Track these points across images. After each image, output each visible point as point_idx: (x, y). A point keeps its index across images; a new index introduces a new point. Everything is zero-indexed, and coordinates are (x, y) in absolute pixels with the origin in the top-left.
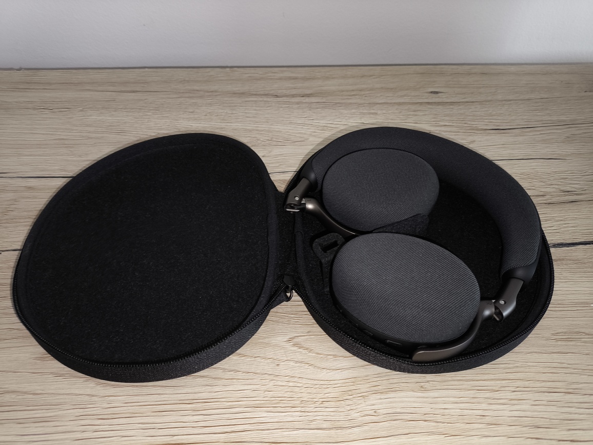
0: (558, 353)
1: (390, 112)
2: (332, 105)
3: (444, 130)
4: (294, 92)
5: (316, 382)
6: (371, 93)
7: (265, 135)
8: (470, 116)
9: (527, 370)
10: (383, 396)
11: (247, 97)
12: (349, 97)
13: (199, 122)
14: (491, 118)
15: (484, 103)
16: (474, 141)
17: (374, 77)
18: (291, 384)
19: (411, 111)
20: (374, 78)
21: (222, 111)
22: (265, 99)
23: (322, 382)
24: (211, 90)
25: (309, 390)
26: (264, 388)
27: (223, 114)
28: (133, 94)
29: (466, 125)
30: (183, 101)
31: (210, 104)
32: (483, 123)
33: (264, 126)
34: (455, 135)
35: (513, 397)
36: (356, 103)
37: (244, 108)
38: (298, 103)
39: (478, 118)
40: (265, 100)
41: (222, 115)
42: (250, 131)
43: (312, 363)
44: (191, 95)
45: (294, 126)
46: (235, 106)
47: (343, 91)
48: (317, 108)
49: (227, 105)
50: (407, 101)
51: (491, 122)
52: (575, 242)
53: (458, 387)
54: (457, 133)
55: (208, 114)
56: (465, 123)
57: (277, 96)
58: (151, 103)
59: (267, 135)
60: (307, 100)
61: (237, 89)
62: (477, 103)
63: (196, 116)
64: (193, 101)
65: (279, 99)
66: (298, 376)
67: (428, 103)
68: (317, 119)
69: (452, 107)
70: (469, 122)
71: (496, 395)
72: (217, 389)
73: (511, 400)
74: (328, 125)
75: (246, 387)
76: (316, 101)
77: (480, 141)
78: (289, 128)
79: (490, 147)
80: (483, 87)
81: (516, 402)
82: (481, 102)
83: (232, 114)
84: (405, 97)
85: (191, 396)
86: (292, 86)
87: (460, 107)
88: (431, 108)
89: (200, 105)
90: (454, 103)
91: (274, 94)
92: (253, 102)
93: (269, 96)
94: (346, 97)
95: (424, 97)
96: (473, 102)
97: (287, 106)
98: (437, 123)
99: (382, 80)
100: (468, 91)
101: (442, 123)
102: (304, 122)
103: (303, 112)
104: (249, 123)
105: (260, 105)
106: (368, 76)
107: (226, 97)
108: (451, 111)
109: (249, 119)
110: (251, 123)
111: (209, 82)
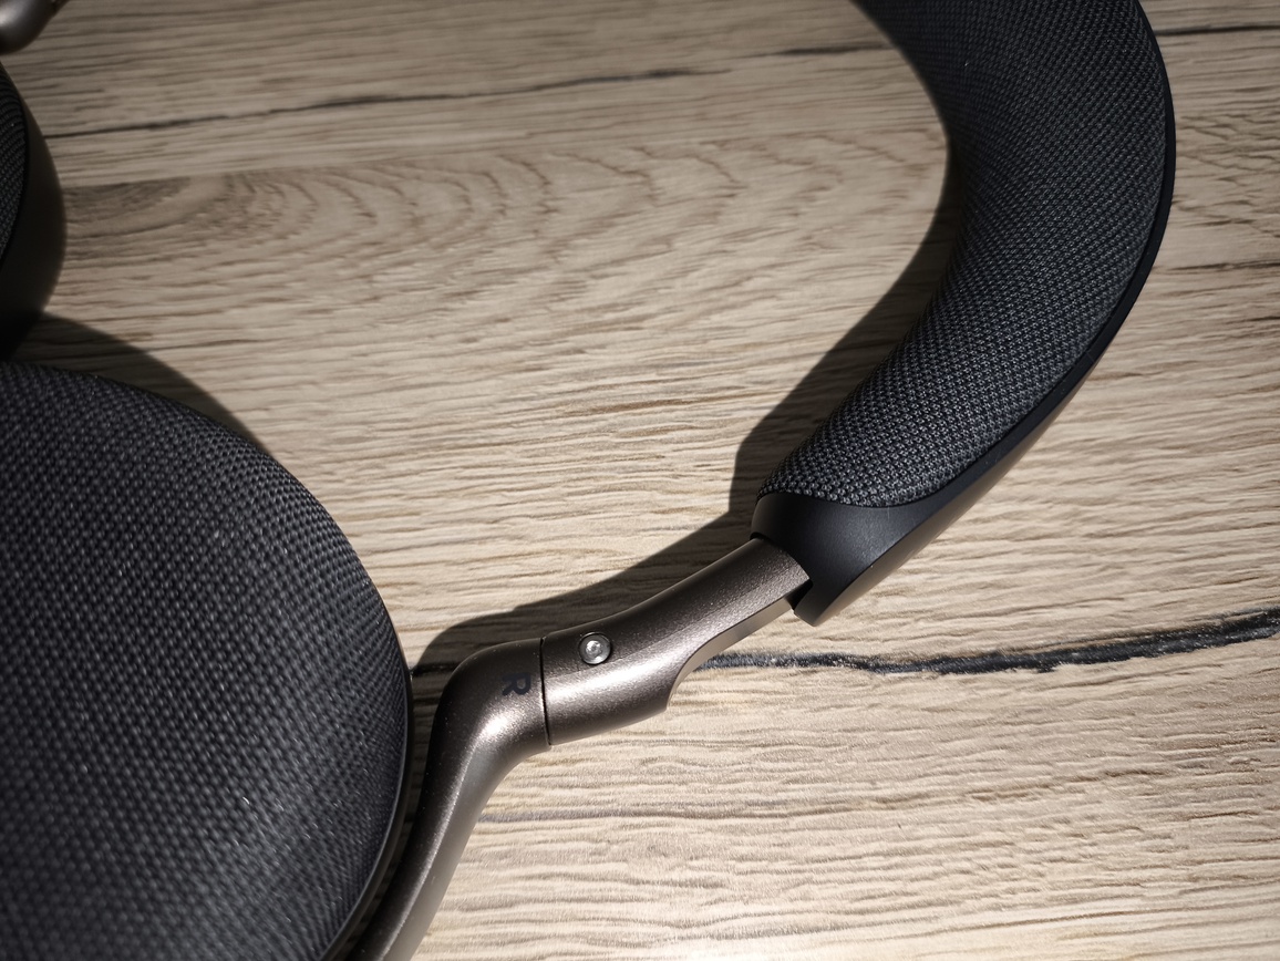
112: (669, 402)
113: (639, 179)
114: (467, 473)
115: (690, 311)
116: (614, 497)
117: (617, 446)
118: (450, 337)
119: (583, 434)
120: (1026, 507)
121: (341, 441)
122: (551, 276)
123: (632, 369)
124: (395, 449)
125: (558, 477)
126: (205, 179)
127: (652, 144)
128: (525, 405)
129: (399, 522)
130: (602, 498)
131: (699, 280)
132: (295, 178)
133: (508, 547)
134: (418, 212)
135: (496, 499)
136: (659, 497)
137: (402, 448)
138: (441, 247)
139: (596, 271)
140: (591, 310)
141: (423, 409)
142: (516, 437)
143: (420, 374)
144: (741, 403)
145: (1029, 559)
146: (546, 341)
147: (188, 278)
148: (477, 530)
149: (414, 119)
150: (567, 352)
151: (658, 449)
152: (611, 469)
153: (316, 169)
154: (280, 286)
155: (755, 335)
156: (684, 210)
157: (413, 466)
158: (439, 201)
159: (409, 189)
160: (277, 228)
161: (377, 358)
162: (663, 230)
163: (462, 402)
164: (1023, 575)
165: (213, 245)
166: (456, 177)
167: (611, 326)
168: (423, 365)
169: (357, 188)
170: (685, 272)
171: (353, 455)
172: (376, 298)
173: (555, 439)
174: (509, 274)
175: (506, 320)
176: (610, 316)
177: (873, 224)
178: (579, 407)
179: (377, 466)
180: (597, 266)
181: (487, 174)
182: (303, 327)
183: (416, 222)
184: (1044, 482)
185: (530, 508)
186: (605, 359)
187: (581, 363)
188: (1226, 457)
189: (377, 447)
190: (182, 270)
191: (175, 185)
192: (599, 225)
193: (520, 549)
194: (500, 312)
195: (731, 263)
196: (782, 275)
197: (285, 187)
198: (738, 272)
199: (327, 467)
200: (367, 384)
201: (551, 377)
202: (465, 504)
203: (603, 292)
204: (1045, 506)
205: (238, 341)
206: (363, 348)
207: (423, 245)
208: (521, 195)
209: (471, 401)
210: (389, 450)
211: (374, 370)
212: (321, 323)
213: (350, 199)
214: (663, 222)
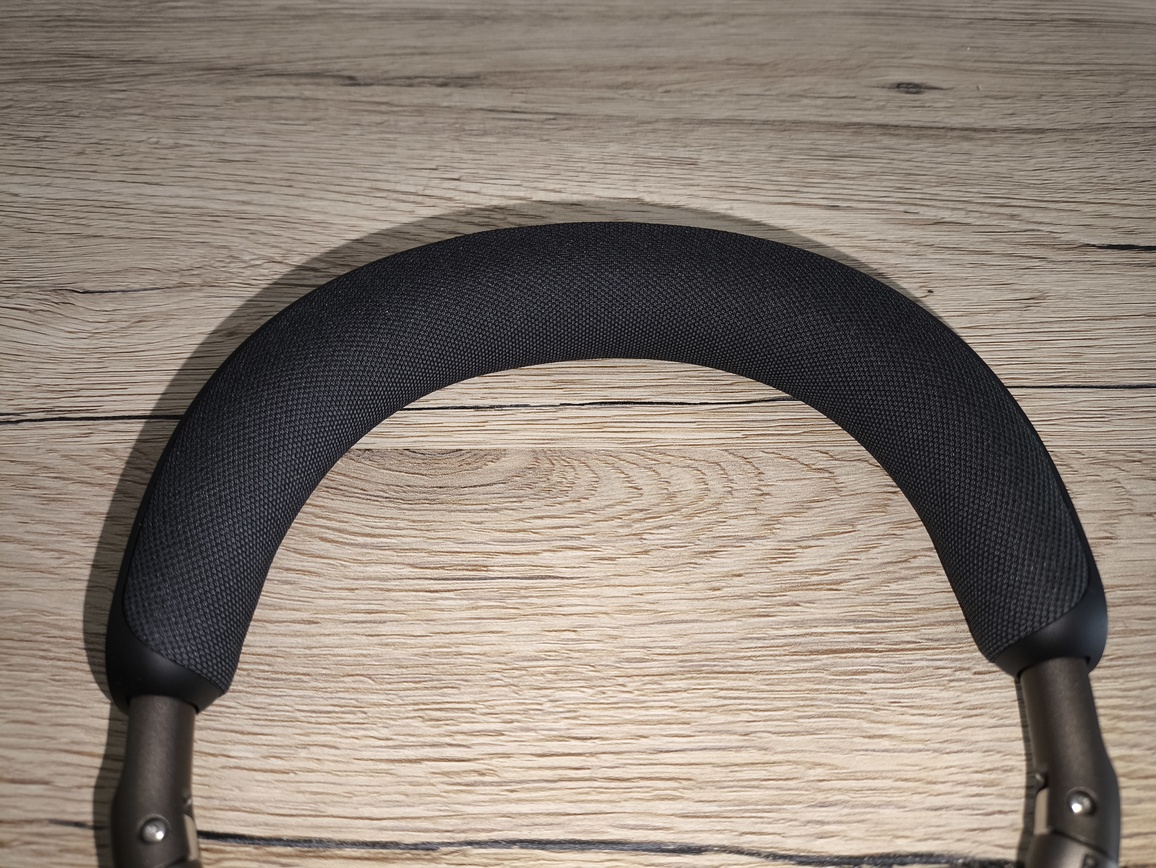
1: (745, 156)
2: (542, 122)
3: (937, 240)
4: (418, 66)
6: (688, 81)
7: (264, 239)
8: (1028, 187)
11: (247, 83)
12: (609, 94)
13: (48, 181)
14: (1103, 197)
15: (1078, 135)
16: (1042, 297)
17: (706, 19)
19: (818, 158)
20: (706, 24)
21: (144, 137)
22: (309, 91)
24: (136, 56)
27: (143, 148)
29: (1014, 225)
30: (24, 96)
31: (114, 108)
32: (1074, 219)
34: (975, 265)
36: (626, 119)
37: (225, 124)
38: (419, 110)
39: (1058, 196)
40: (307, 93)
41: (138, 153)
42: (215, 218)
44: (60, 73)
45: (383, 202)
46: (195, 117)
47: (588, 69)
48: (485, 133)
49: (168, 113)
50: (810, 115)
51: (1105, 216)
54: (983, 257)
55: (88, 150)
56: (1012, 217)
57: (353, 81)
59: (272, 240)
60: (457, 97)
61: (225, 52)
62: (1055, 137)
63: (48, 154)
64: (60, 95)
65: (357, 93)
67: (885, 128)
68: (475, 178)
69: (966, 146)
70: (1026, 214)
76: (488, 104)
77: (1064, 298)
78: (362, 211)
79: (1099, 325)
80: (1078, 72)
82: (1067, 134)
83: (176, 146)
84: (805, 101)
86: (419, 43)
87: (994, 150)
88: (892, 149)
89: (76, 113)
90: (975, 130)
91: (346, 73)
92: (262, 102)
93: (325, 81)
94: (596, 93)
95: (870, 104)
96: (1042, 131)
97: (378, 118)
98: (912, 209)
99: (733, 31)
100: (1027, 89)
101: (930, 214)
102: (426, 187)
103: (431, 148)
104: (220, 184)
105: (284, 115)
106: (685, 16)
107: (177, 82)
108: (962, 163)
109: (227, 169)
110: (230, 185)
111: (139, 24)
112: (866, 650)
113: (827, 475)
114: (722, 693)
115: (874, 580)
116: (833, 722)
117: (830, 682)
118: (700, 585)
119: (804, 670)
120: (1135, 752)
121: (629, 660)
122: (770, 544)
123: (836, 622)
124: (668, 670)
125: (789, 703)
126: (518, 452)
127: (833, 449)
128: (760, 644)
129: (675, 729)
130: (823, 723)
131: (878, 556)
132: (584, 457)
133: (757, 756)
134: (671, 489)
135: (745, 716)
136: (865, 725)
137: (673, 670)
138: (691, 516)
139: (803, 542)
140: (801, 572)
141: (686, 640)
142: (756, 668)
143: (681, 612)
144: (919, 655)
145: (1142, 794)
146: (770, 595)
147: (511, 527)
149: (662, 419)
150: (787, 605)
151: (861, 687)
152: (829, 700)
153: (597, 451)
154: (578, 538)
155: (924, 602)
156: (862, 502)
157: (683, 684)
158: (685, 482)
159: (664, 471)
160: (572, 495)
161: (651, 597)
162: (848, 516)
163: (714, 637)
164: (1139, 807)
165: (527, 503)
166: (696, 464)
167: (818, 586)
168: (684, 606)
169: (627, 468)
170: (867, 549)
171: (638, 672)
172: (646, 552)
173: (785, 672)
174: (740, 540)
175: (740, 575)
176: (815, 579)
178: (799, 648)
179: (656, 683)
180: (802, 539)
181: (718, 464)
182: (597, 570)
183: (671, 496)
184: (1146, 733)
185: (771, 726)
186: (815, 612)
187: (798, 613)
189: (655, 667)
190: (507, 519)
191: (498, 455)
192: (802, 508)
193: (767, 758)
194: (736, 569)
195: (901, 545)
197: (575, 463)
198: (907, 551)
199: (621, 680)
200: (644, 617)
201: (778, 623)
202: (722, 718)
203: (808, 559)
204: (1149, 752)
205: (550, 577)
206: (639, 589)
207: (676, 513)
208: (743, 481)
209: (720, 637)
210: (663, 670)
211: (648, 607)
212: (608, 568)
213: (623, 476)
214: (847, 509)
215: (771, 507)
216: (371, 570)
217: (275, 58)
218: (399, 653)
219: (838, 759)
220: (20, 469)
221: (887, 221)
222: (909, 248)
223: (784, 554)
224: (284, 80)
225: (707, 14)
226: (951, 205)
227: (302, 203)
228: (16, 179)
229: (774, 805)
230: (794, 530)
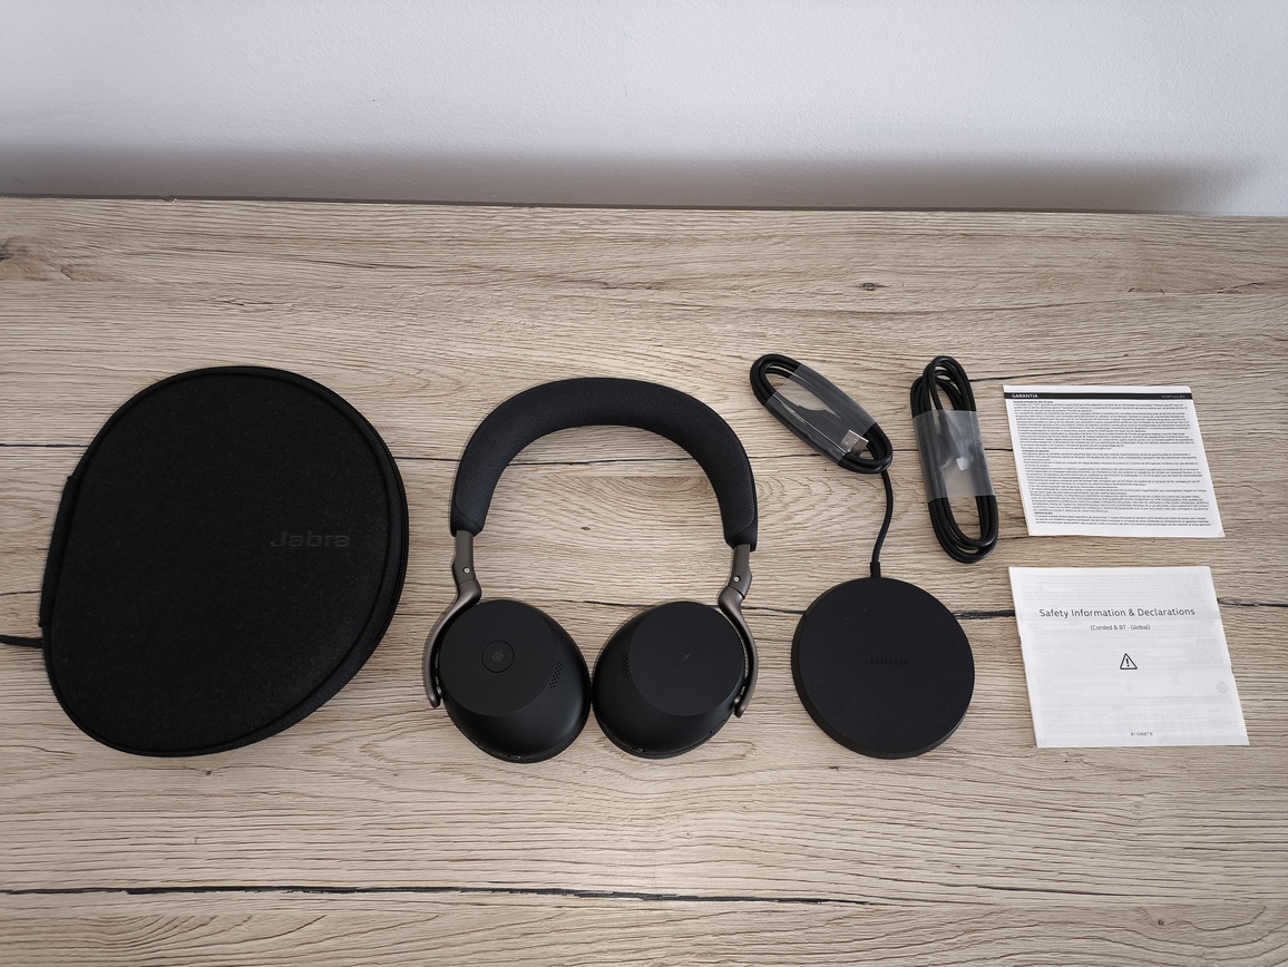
0: (916, 774)
1: (787, 332)
2: (696, 311)
3: (865, 379)
4: (636, 275)
5: (626, 795)
6: (764, 284)
9: (871, 795)
10: (699, 816)
11: (557, 287)
12: (726, 293)
13: (482, 346)
15: (946, 315)
17: (775, 240)
18: (599, 796)
20: (774, 244)
21: (518, 320)
22: (588, 292)
23: (633, 796)
24: (499, 266)
25: (618, 805)
26: (568, 799)
27: (519, 328)
28: (370, 272)
29: (902, 370)
30: (454, 293)
31: (498, 302)
33: (583, 358)
35: (845, 827)
36: (734, 309)
37: (553, 313)
38: (640, 305)
40: (587, 294)
41: (517, 330)
43: (624, 771)
44: (466, 278)
45: (630, 360)
46: (538, 309)
47: (717, 277)
48: (671, 319)
49: (525, 306)
50: (819, 306)
52: (994, 610)
53: (784, 810)
55: (495, 328)
56: (902, 366)
57: (607, 286)
58: (401, 297)
60: (655, 296)
61: (541, 264)
62: (934, 316)
63: (477, 331)
64: (472, 293)
65: (610, 293)
66: (607, 787)
67: (853, 314)
68: (669, 345)
69: (890, 323)
71: (827, 822)
72: (516, 798)
73: (842, 829)
74: (684, 360)
75: (548, 798)
76: (670, 300)
80: (956, 273)
81: (847, 832)
82: (938, 314)
83: (533, 327)
84: (819, 297)
85: (487, 806)
86: (636, 259)
87: (902, 326)
88: (854, 327)
89: (481, 305)
90: (895, 314)
91: (602, 280)
92: (567, 299)
93: (594, 285)
94: (720, 293)
95: (848, 299)
96: (928, 313)
97: (622, 310)
98: (857, 362)
99: (788, 248)
100: (928, 285)
101: (864, 364)
102: (648, 350)
103: (648, 328)
104: (559, 350)
105: (579, 307)
106: (764, 237)
107: (525, 285)
108: (885, 335)
109: (558, 340)
110: (563, 350)
111: (495, 243)
123: (804, 541)
125: (786, 567)
127: (811, 477)
131: (821, 518)
140: (794, 524)
148: (767, 578)
155: (834, 534)
156: (818, 498)
177: (866, 506)
188: (947, 576)
192: (797, 500)
196: (842, 518)
208: (776, 490)
214: (813, 500)
215: (786, 499)
216: (647, 522)
217: (567, 269)
218: (660, 550)
219: (799, 583)
220: (516, 484)
221: (845, 369)
222: (853, 384)
223: (789, 518)
224: (575, 285)
225: (775, 236)
226: (875, 359)
227: (596, 360)
228: (468, 345)
229: (779, 597)
230: (793, 508)
